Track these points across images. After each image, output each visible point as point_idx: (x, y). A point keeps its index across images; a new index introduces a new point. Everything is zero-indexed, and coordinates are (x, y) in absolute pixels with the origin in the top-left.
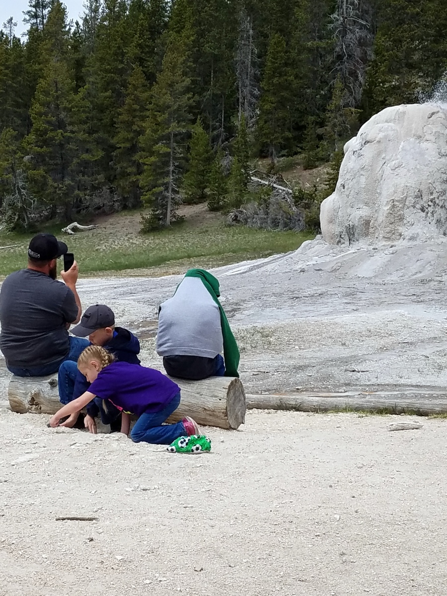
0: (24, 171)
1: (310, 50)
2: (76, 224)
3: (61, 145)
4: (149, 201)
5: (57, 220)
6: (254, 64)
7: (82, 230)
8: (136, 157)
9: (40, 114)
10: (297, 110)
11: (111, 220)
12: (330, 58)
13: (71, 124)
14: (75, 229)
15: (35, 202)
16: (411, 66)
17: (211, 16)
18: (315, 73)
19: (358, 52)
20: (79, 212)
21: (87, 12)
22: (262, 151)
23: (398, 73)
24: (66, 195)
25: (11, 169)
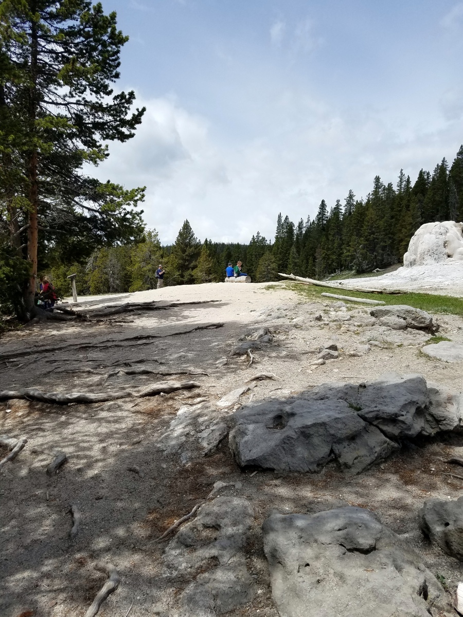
0: (360, 251)
2: (378, 269)
3: (373, 241)
5: (373, 268)
7: (380, 271)
11: (392, 267)
13: (377, 232)
14: (377, 271)
25: (355, 251)
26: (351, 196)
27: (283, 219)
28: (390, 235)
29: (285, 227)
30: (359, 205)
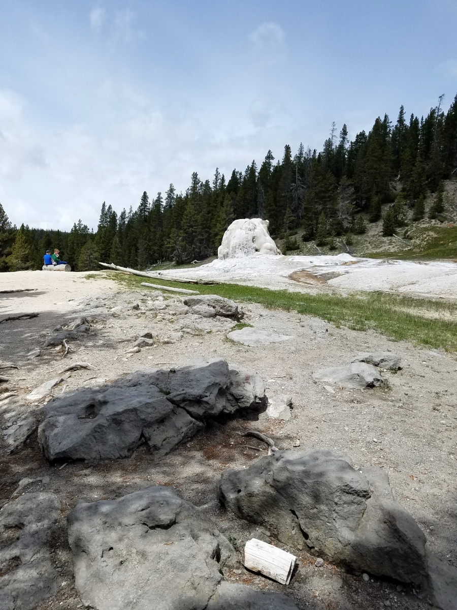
0: (179, 243)
1: (284, 196)
2: (196, 260)
3: (191, 234)
6: (264, 202)
7: (198, 263)
9: (185, 223)
11: (208, 259)
19: (302, 197)
25: (175, 243)
26: (172, 190)
27: (107, 208)
28: (207, 229)
29: (108, 216)
30: (179, 199)
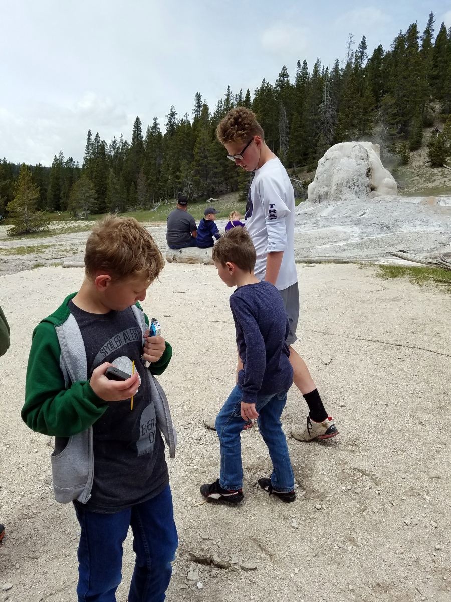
0: (191, 177)
1: (310, 120)
2: (212, 198)
3: (206, 166)
4: (242, 188)
5: (205, 197)
6: (286, 127)
7: (215, 201)
8: (236, 169)
9: (197, 153)
10: (305, 146)
11: (226, 196)
12: (319, 124)
13: (210, 156)
14: (212, 201)
15: (196, 190)
16: (353, 126)
17: (269, 107)
18: (312, 130)
19: (331, 121)
20: (213, 193)
21: (217, 108)
22: (289, 165)
23: (347, 129)
24: (208, 186)
25: (187, 177)
26: (173, 114)
27: (93, 138)
29: (95, 146)
